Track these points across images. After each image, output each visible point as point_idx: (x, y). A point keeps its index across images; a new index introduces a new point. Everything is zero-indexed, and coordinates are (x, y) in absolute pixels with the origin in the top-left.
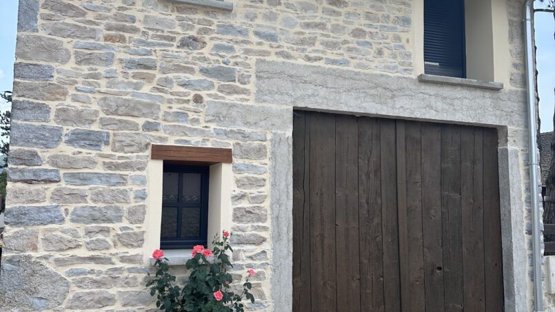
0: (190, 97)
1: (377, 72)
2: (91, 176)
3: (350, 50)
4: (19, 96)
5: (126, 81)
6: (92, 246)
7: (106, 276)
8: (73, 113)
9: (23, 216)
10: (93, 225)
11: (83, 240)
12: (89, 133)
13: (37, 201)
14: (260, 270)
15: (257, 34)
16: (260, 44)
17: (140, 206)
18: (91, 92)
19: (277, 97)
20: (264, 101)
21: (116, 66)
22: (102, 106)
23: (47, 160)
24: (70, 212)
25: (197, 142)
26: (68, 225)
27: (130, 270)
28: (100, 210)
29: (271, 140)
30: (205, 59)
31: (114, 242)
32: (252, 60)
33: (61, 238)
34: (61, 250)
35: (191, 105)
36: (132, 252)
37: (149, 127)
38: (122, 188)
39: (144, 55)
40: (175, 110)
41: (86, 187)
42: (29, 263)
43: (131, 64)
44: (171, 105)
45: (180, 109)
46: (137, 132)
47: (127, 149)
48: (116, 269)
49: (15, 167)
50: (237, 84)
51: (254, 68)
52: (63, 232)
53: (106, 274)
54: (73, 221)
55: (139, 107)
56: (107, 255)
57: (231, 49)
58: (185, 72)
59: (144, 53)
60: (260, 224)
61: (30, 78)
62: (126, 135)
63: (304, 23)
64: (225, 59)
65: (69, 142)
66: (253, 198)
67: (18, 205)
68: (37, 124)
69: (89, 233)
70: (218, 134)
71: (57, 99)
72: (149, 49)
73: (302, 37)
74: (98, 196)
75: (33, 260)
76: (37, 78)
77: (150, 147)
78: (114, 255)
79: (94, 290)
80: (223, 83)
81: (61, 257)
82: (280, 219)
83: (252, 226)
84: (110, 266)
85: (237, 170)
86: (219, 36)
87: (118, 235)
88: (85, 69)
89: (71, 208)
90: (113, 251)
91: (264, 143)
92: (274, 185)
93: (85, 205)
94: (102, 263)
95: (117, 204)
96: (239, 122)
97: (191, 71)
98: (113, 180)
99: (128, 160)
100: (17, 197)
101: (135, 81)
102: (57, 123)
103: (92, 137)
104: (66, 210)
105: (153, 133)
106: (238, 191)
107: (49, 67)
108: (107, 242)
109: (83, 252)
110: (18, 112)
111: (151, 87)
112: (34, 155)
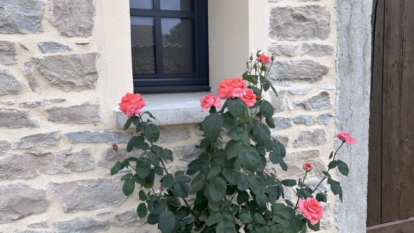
56: (17, 108)
82: (352, 32)
83: (305, 46)
84: (27, 132)
87: (36, 61)
90: (29, 97)
94: (7, 126)
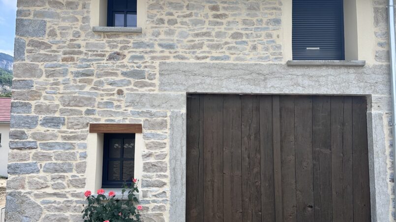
0: (115, 92)
2: (54, 144)
3: (230, 48)
4: (15, 99)
5: (75, 85)
6: (55, 186)
7: (63, 205)
8: (44, 107)
9: (17, 169)
10: (56, 174)
11: (50, 183)
12: (53, 119)
13: (25, 160)
14: (161, 204)
15: (160, 45)
16: (162, 52)
17: (83, 162)
18: (54, 93)
19: (174, 87)
20: (165, 90)
21: (70, 76)
22: (61, 102)
23: (30, 136)
24: (43, 166)
25: (119, 120)
26: (42, 174)
27: (77, 202)
28: (59, 164)
29: (170, 116)
30: (124, 66)
31: (68, 184)
32: (157, 63)
33: (38, 181)
34: (37, 189)
35: (116, 97)
36: (78, 191)
37: (89, 112)
38: (72, 151)
39: (86, 68)
40: (105, 100)
41: (52, 151)
42: (20, 196)
43: (77, 74)
44: (103, 98)
45: (108, 100)
46: (81, 116)
47: (75, 127)
48: (68, 201)
49: (13, 140)
50: (147, 80)
51: (158, 68)
52: (39, 178)
54: (44, 171)
55: (82, 100)
56: (64, 193)
57: (142, 58)
58: (112, 76)
59: (85, 66)
60: (162, 173)
61: (21, 88)
62: (75, 119)
63: (194, 34)
64: (138, 65)
65: (42, 124)
66: (157, 156)
67: (14, 163)
68: (24, 115)
69: (53, 179)
70: (133, 114)
71: (35, 99)
72: (89, 63)
73: (193, 43)
74: (58, 157)
75: (22, 194)
76: (24, 88)
77: (89, 125)
78: (67, 192)
79: (56, 213)
80: (136, 80)
81: (38, 193)
82: (176, 170)
83: (157, 175)
84: (65, 199)
85: (146, 137)
86: (134, 50)
87: (70, 180)
88: (51, 80)
89: (43, 164)
90: (67, 190)
91: (165, 118)
92: (172, 147)
93: (51, 162)
94: (61, 197)
95: (69, 161)
96: (147, 105)
97: (115, 74)
98: (67, 147)
99: (76, 134)
100: (14, 158)
101: (80, 84)
102: (35, 113)
103: (55, 121)
104: (41, 165)
105: (92, 116)
106: (147, 151)
107: (31, 81)
108: (63, 184)
109: (50, 190)
110: (14, 109)
111: (91, 87)
112: (23, 133)
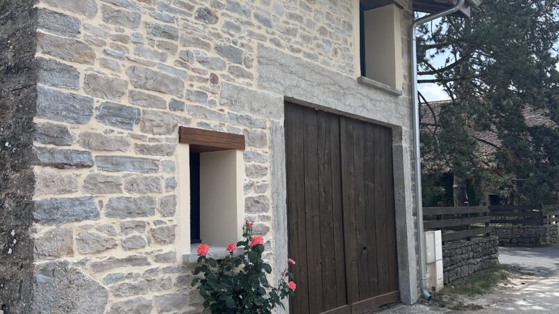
0: (208, 76)
1: (334, 70)
2: (124, 160)
3: (319, 46)
4: (44, 53)
5: (152, 49)
6: (129, 244)
7: (142, 280)
8: (103, 82)
9: (55, 211)
10: (129, 219)
11: (120, 238)
12: (121, 108)
13: (70, 192)
14: (266, 260)
15: (257, 16)
16: (259, 27)
17: (170, 196)
18: (120, 58)
19: (273, 85)
20: (265, 88)
21: (141, 30)
22: (130, 76)
23: (78, 138)
24: (104, 204)
25: (215, 126)
26: (104, 221)
27: (165, 271)
28: (135, 201)
29: (270, 129)
30: (218, 36)
31: (148, 238)
32: (254, 43)
33: (98, 236)
34: (99, 252)
35: (208, 85)
36: (166, 249)
37: (176, 106)
38: (154, 175)
39: (167, 22)
40: (195, 89)
41: (120, 174)
42: (66, 271)
43: (157, 31)
44: (192, 83)
45: (201, 88)
46: (165, 111)
47: (156, 130)
48: (152, 271)
49: (43, 146)
50: (243, 67)
51: (256, 52)
52: (99, 229)
53: (143, 277)
54: (108, 215)
55: (167, 82)
57: (238, 29)
58: (202, 48)
59: (168, 20)
60: (265, 214)
61: (56, 30)
62: (156, 114)
63: (289, 13)
64: (235, 38)
65: (101, 118)
66: (259, 187)
67: (49, 197)
68: (66, 91)
69: (125, 229)
70: (231, 119)
71: (86, 62)
72: (172, 15)
73: (288, 26)
74: (132, 185)
75: (70, 267)
76: (63, 32)
77: (177, 130)
78: (149, 254)
79: (132, 298)
80: (232, 64)
81: (98, 260)
83: (259, 216)
85: (247, 158)
86: (229, 13)
88: (112, 29)
89: (106, 199)
90: (148, 249)
91: (265, 131)
92: (273, 174)
93: (120, 195)
94: (139, 265)
95: (150, 194)
96: (246, 108)
97: (206, 46)
98: (147, 166)
99: (158, 143)
100: (47, 186)
101: (160, 51)
102: (86, 93)
103: (124, 113)
104: (101, 202)
105: (178, 113)
106: (248, 180)
107: (76, 20)
108: (143, 239)
109: (119, 253)
110: (45, 73)
111: (174, 60)
112: (64, 131)
